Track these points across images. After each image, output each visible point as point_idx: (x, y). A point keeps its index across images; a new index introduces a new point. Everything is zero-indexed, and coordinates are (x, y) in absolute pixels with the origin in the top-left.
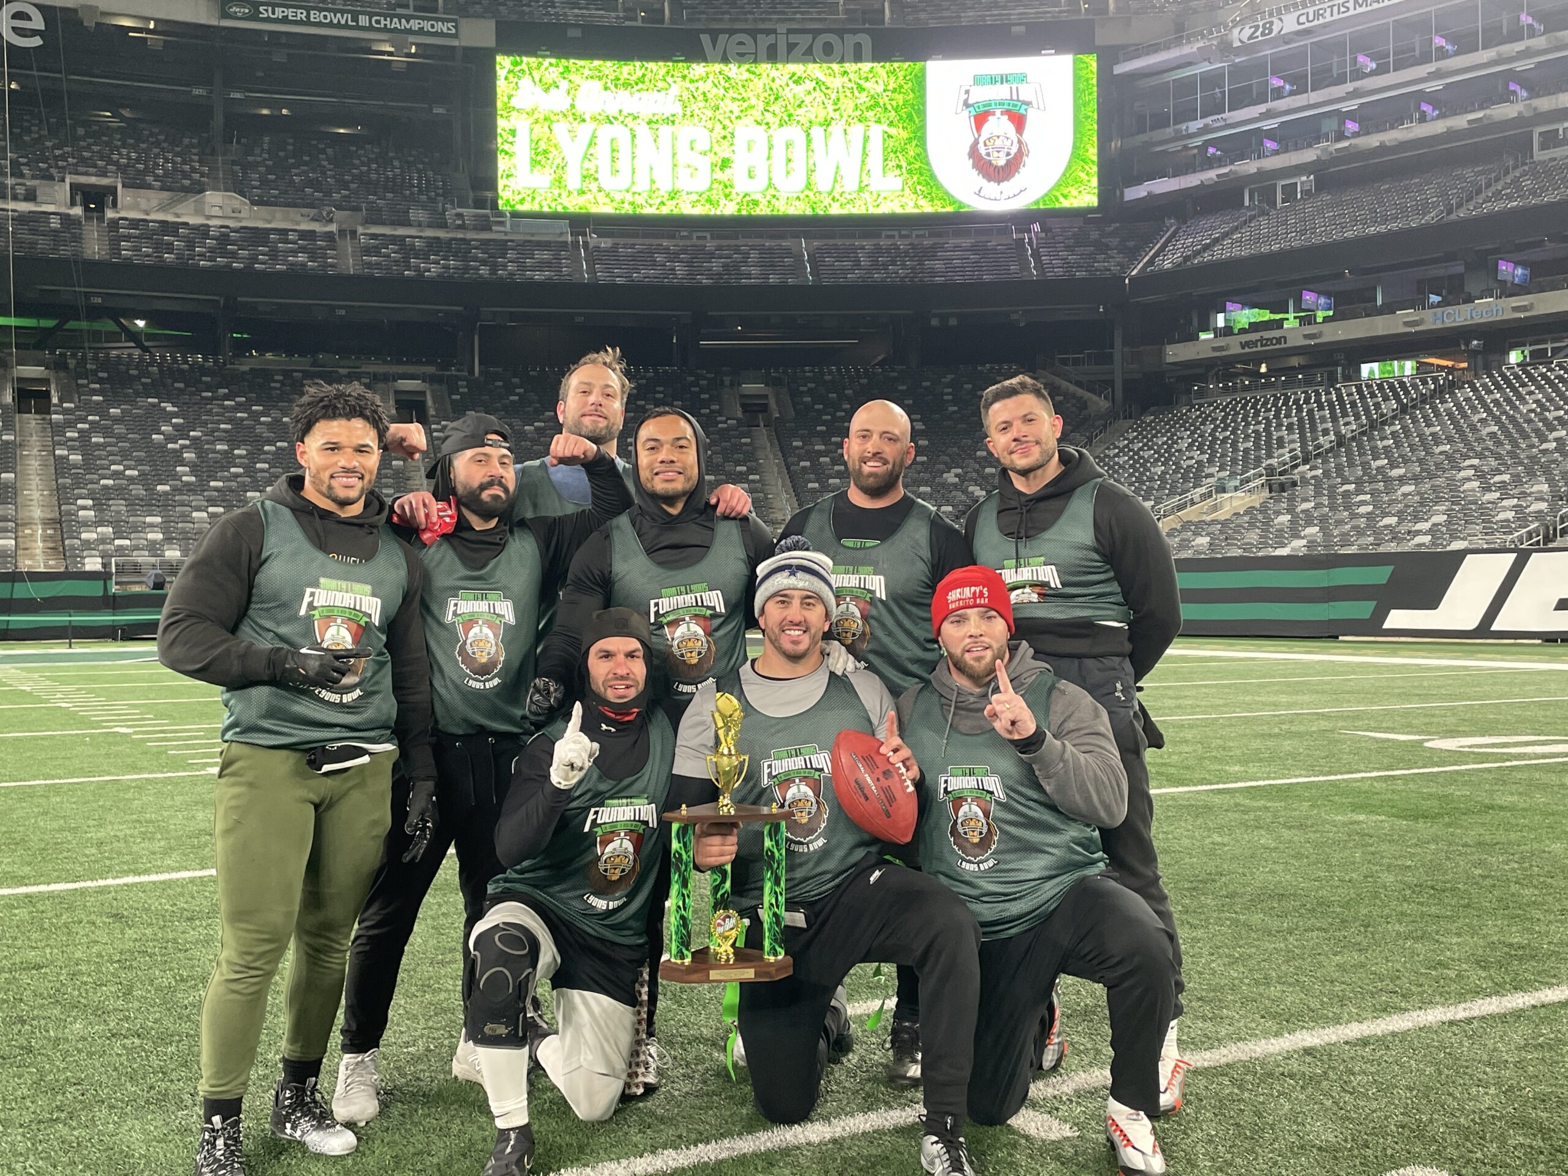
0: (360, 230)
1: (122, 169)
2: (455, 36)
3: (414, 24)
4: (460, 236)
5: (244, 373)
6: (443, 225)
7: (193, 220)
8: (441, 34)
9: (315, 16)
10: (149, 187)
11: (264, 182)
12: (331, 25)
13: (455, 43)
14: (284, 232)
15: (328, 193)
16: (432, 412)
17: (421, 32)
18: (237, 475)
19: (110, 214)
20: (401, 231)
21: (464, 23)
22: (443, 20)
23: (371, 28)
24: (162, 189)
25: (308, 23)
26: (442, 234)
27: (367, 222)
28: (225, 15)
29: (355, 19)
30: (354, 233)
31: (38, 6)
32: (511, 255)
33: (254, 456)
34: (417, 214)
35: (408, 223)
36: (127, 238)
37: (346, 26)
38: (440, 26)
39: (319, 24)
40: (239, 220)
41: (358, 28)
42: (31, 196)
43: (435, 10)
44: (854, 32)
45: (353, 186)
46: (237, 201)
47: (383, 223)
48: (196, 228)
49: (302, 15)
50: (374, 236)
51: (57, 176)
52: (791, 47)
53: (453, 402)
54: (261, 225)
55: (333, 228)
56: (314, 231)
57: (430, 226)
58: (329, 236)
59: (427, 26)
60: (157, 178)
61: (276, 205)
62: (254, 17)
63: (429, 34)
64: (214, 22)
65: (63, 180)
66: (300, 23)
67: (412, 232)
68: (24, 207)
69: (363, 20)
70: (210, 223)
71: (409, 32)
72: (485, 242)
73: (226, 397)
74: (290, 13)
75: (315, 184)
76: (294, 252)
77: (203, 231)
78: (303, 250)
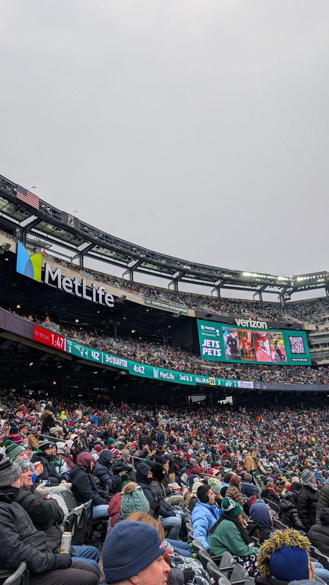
12: (165, 308)
13: (188, 315)
25: (161, 307)
28: (146, 303)
29: (170, 307)
31: (113, 296)
38: (185, 311)
52: (252, 323)
62: (151, 304)
64: (143, 304)
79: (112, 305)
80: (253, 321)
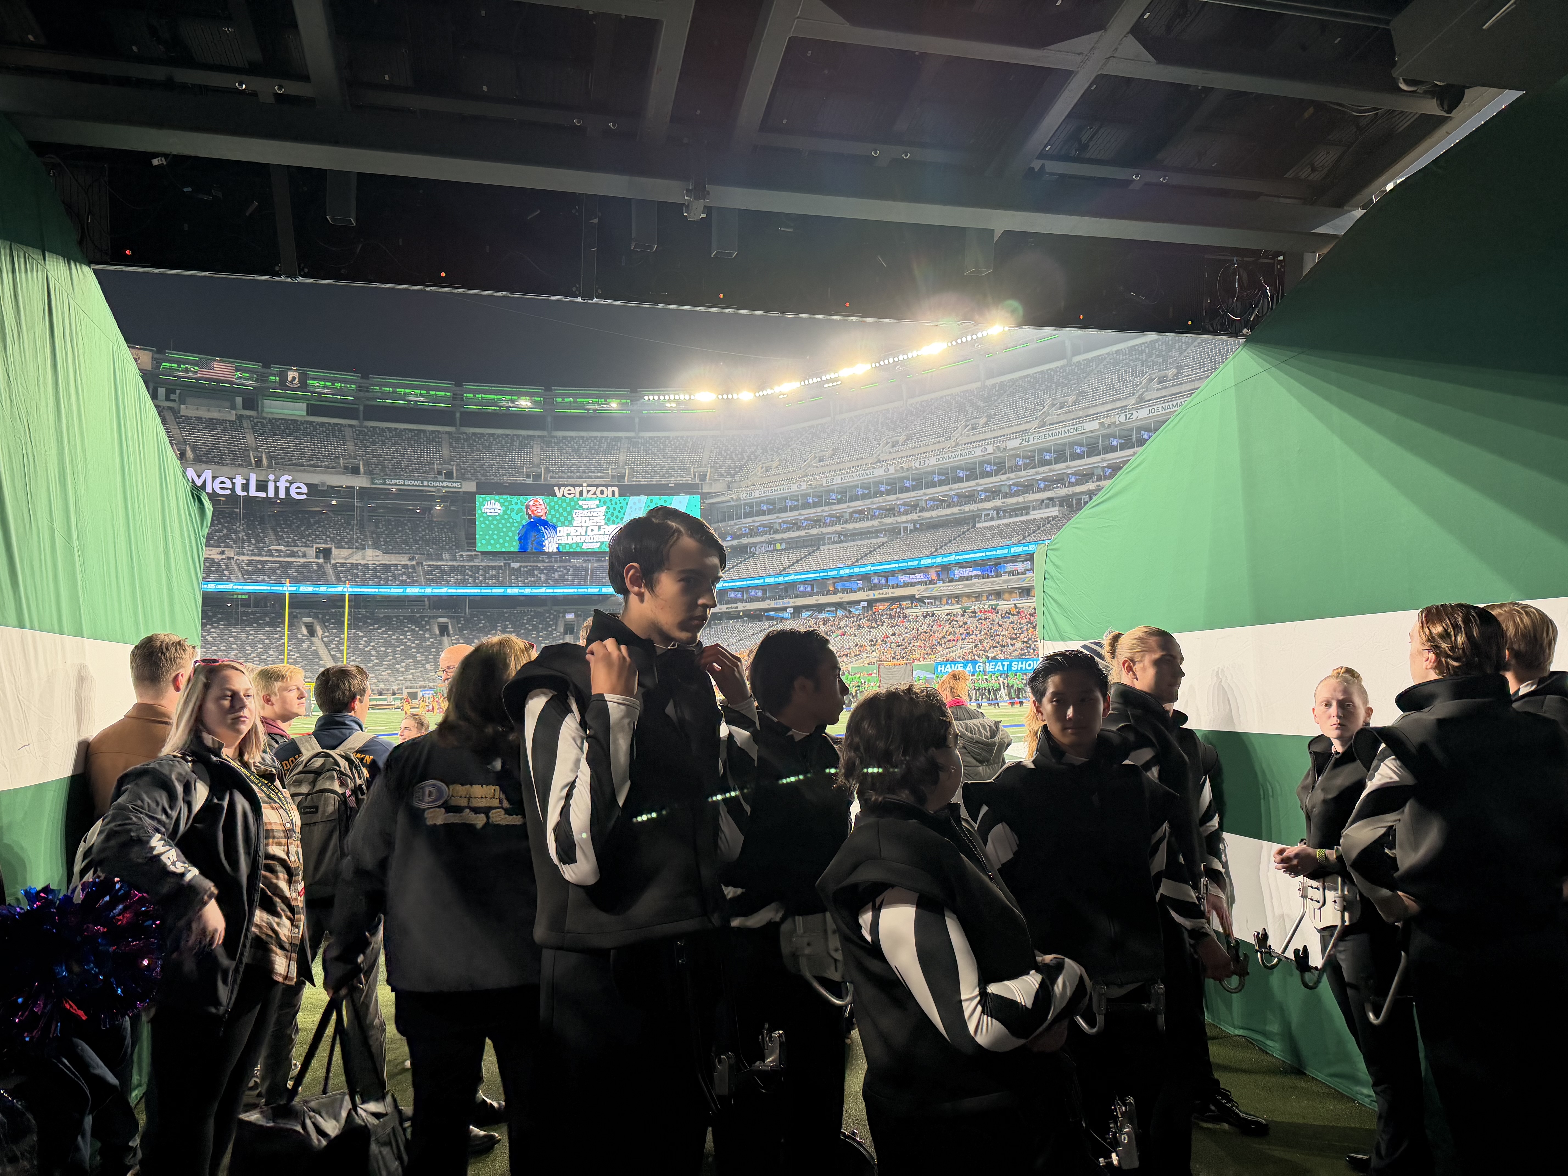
0: (424, 563)
1: (332, 540)
2: (460, 488)
3: (445, 484)
4: (462, 564)
5: (382, 618)
6: (456, 560)
7: (363, 562)
8: (455, 487)
9: (407, 482)
10: (344, 548)
11: (386, 542)
12: (413, 485)
13: (461, 490)
14: (397, 565)
15: (411, 547)
16: (451, 632)
17: (447, 487)
18: (391, 660)
19: (333, 561)
20: (439, 563)
21: (463, 483)
22: (456, 482)
23: (428, 486)
24: (348, 548)
25: (404, 485)
26: (455, 564)
27: (426, 560)
28: (373, 483)
29: (422, 483)
30: (422, 563)
32: (481, 572)
33: (394, 652)
34: (446, 556)
35: (442, 560)
36: (342, 572)
37: (419, 486)
38: (454, 485)
39: (409, 485)
40: (379, 561)
41: (423, 486)
42: (304, 556)
43: (453, 478)
44: (612, 486)
45: (420, 542)
46: (378, 553)
47: (432, 560)
48: (364, 565)
49: (402, 482)
50: (429, 566)
51: (311, 545)
52: (588, 491)
53: (459, 627)
54: (387, 563)
55: (414, 563)
56: (407, 565)
57: (450, 560)
58: (413, 567)
59: (449, 484)
60: (347, 543)
61: (392, 553)
62: (384, 484)
63: (450, 487)
64: (369, 486)
65: (312, 547)
66: (401, 485)
67: (444, 563)
68: (302, 560)
69: (425, 483)
70: (369, 562)
71: (443, 487)
72: (472, 566)
73: (378, 629)
74: (397, 482)
75: (405, 542)
76: (402, 575)
77: (366, 566)
78: (404, 573)
79: (304, 497)
80: (589, 488)
